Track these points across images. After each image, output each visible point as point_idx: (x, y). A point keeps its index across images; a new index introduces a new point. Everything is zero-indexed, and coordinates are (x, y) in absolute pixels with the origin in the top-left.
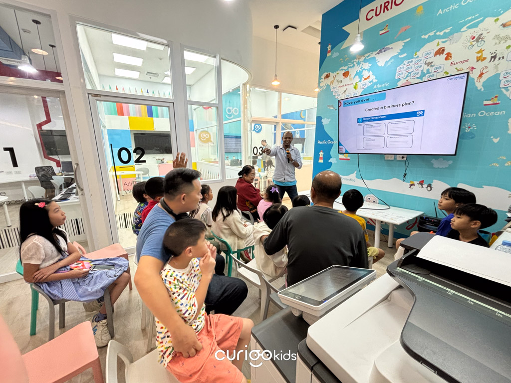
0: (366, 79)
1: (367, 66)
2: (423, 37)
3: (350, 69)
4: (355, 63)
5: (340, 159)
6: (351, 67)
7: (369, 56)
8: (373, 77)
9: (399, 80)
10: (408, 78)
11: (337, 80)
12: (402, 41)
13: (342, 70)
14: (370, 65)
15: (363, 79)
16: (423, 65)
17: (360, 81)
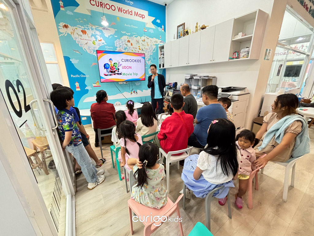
0: (99, 41)
1: (98, 33)
2: (122, 32)
3: (86, 30)
4: (89, 27)
5: (94, 86)
6: (87, 29)
7: (98, 28)
8: (103, 41)
9: (117, 47)
10: (120, 48)
11: (77, 34)
12: (114, 29)
13: (80, 28)
14: (101, 34)
15: (98, 40)
16: (124, 44)
17: (96, 40)
